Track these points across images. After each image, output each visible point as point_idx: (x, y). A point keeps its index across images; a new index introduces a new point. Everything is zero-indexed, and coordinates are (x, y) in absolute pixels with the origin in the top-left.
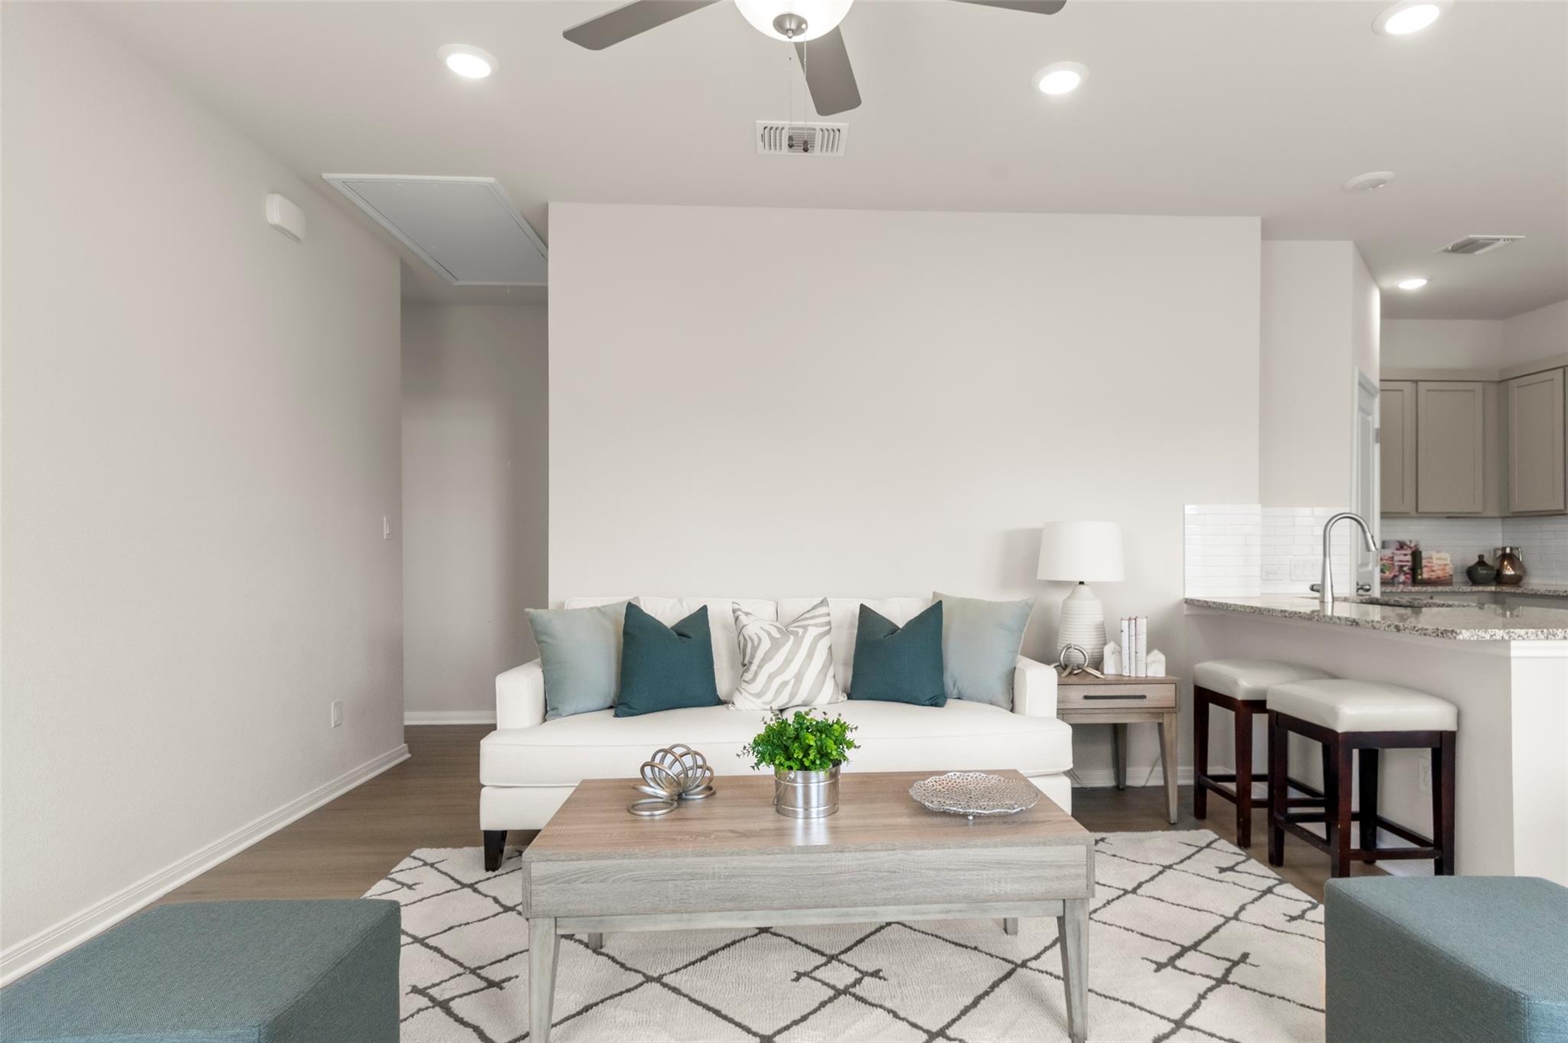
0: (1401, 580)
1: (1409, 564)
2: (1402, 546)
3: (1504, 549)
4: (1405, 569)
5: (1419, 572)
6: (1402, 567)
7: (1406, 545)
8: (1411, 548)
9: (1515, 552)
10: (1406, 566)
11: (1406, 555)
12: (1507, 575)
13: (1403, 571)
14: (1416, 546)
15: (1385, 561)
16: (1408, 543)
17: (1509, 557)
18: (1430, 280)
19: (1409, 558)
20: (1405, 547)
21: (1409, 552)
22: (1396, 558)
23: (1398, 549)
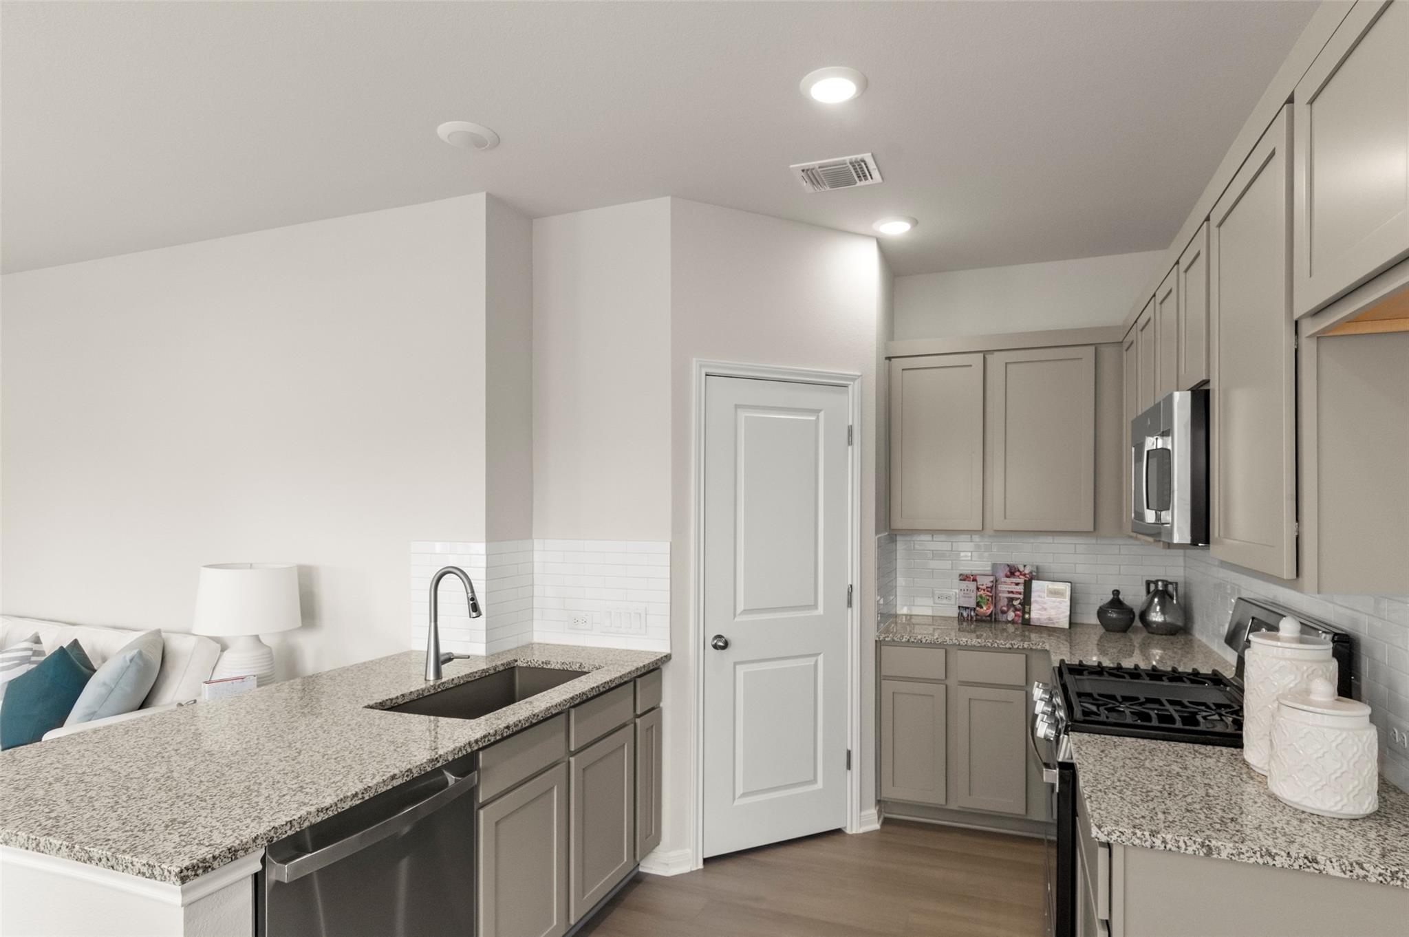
0: (1010, 619)
1: (1021, 597)
2: (1012, 572)
3: (1156, 583)
4: (1016, 603)
5: (1027, 607)
6: (1011, 600)
7: (1019, 571)
8: (1025, 575)
9: (1170, 588)
10: (1017, 599)
11: (1017, 584)
12: (1155, 622)
13: (1014, 605)
14: (1031, 573)
15: (982, 592)
16: (1021, 568)
17: (1162, 592)
18: (915, 222)
19: (1021, 588)
20: (1017, 573)
21: (1021, 580)
22: (1002, 587)
23: (1007, 576)
